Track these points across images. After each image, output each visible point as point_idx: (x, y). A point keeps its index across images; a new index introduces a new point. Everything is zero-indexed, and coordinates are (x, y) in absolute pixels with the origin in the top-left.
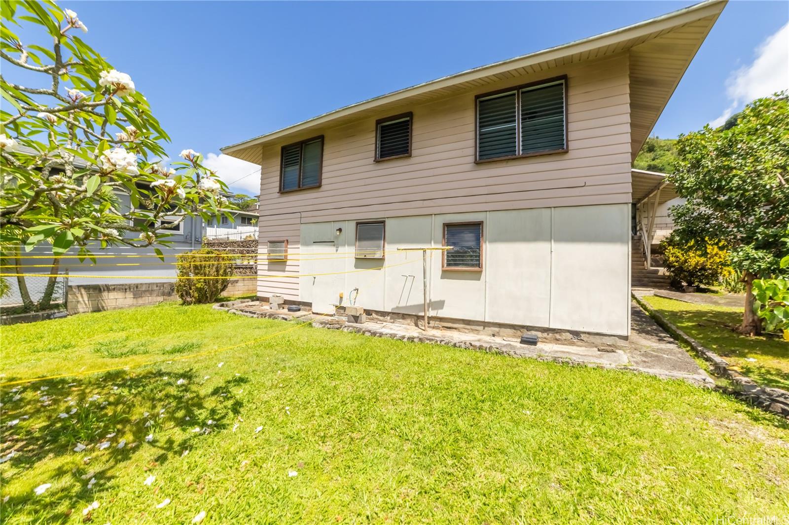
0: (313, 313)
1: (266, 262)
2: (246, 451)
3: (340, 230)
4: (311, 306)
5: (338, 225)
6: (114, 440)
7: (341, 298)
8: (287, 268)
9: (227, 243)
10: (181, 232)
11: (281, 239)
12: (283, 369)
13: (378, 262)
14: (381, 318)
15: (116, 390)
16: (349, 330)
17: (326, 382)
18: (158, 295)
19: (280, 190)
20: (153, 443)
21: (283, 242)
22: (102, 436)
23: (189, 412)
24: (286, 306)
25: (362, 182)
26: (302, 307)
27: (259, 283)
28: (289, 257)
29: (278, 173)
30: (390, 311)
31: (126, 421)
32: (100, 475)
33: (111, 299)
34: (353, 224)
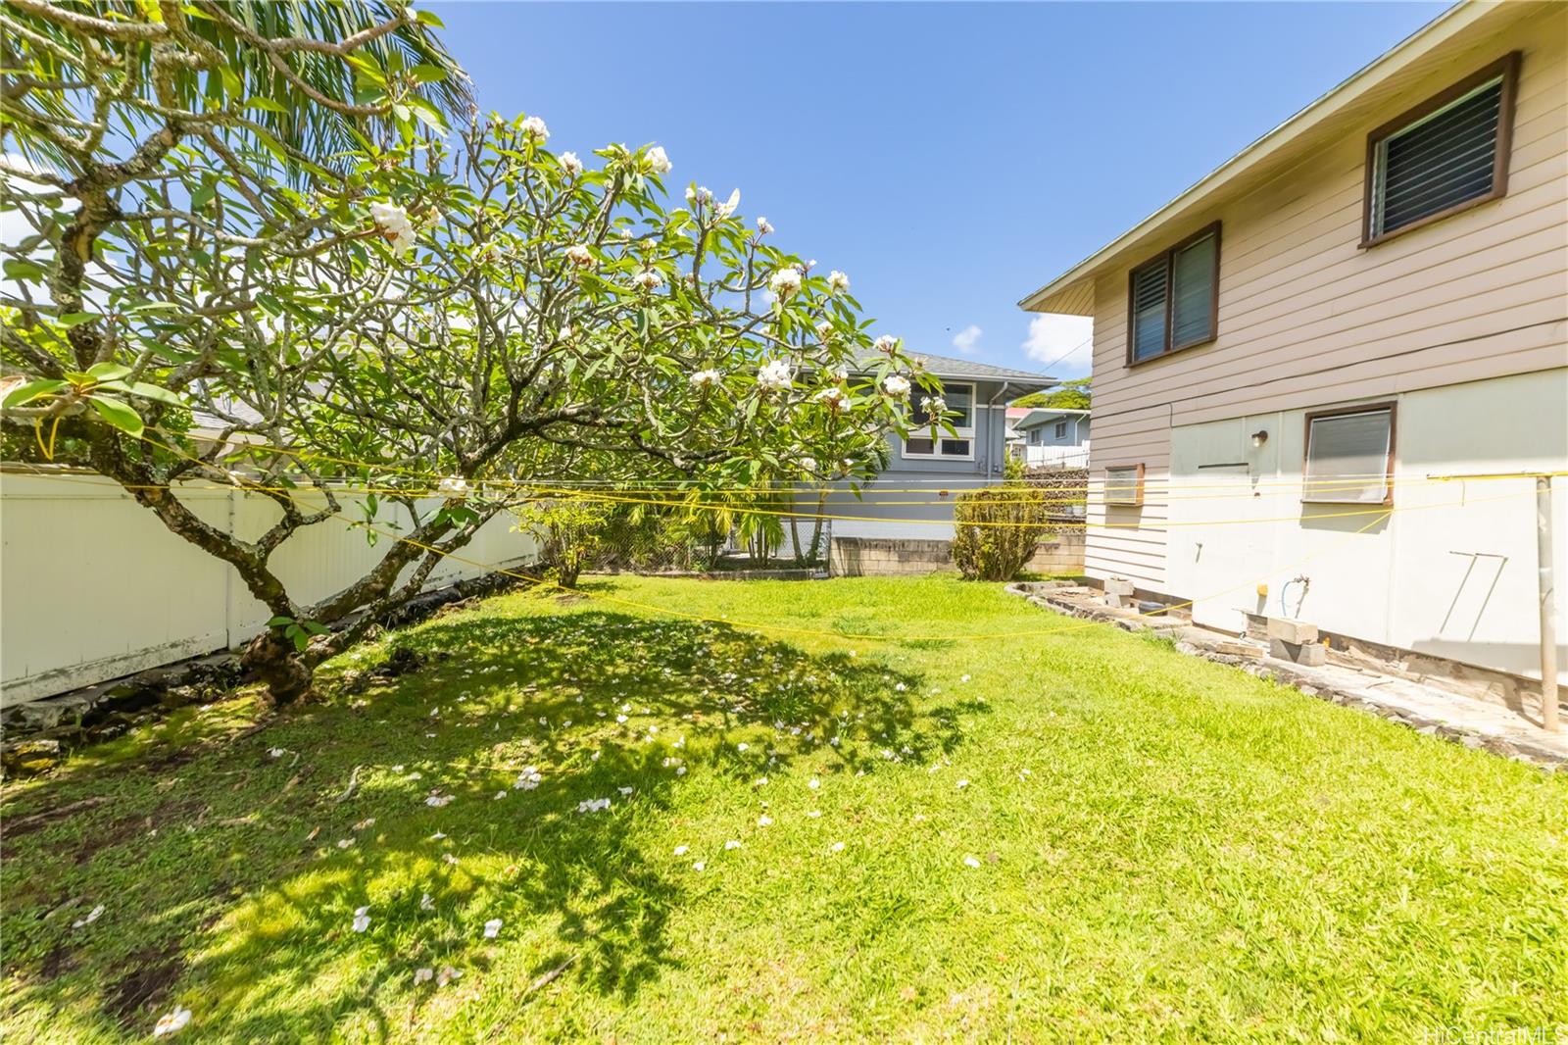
0: (1196, 625)
1: (1103, 509)
2: (929, 802)
3: (1263, 436)
4: (1189, 608)
5: (1257, 426)
6: (806, 730)
7: (1263, 597)
8: (1143, 523)
9: (1061, 475)
10: (971, 457)
11: (1131, 463)
12: (1060, 712)
13: (1375, 513)
14: (1379, 663)
15: (833, 676)
16: (1259, 673)
17: (1130, 755)
18: (929, 561)
19: (1129, 360)
20: (837, 748)
21: (1134, 468)
22: (798, 721)
23: (890, 729)
24: (1137, 602)
25: (1325, 310)
26: (1169, 608)
27: (1089, 551)
28: (1147, 499)
29: (1125, 327)
30: (1408, 647)
31: (824, 713)
32: (782, 758)
33: (871, 559)
34: (1299, 419)
